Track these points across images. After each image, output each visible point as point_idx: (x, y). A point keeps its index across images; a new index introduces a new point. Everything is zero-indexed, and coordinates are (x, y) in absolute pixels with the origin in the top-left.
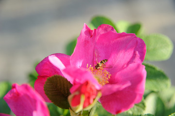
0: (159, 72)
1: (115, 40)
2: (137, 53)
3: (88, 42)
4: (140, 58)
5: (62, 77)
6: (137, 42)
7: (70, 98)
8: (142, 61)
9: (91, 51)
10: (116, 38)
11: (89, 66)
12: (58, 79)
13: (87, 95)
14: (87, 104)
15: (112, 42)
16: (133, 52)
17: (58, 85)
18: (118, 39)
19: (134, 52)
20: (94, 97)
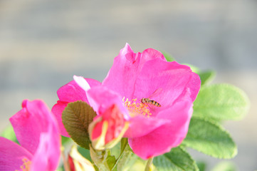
0: (224, 133)
1: (164, 72)
2: (188, 90)
3: (129, 69)
4: (191, 97)
5: (86, 105)
6: (191, 77)
7: (91, 127)
8: (193, 100)
9: (131, 82)
10: (166, 70)
11: (125, 100)
12: (82, 107)
13: (111, 123)
14: (110, 137)
15: (160, 75)
16: (183, 88)
17: (81, 115)
18: (168, 72)
19: (185, 89)
20: (120, 128)
